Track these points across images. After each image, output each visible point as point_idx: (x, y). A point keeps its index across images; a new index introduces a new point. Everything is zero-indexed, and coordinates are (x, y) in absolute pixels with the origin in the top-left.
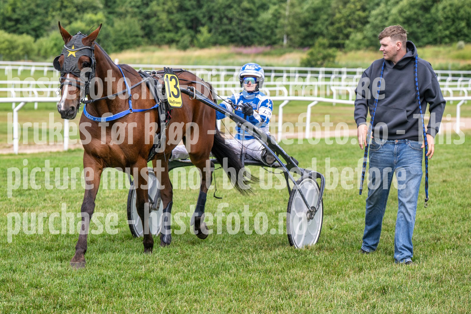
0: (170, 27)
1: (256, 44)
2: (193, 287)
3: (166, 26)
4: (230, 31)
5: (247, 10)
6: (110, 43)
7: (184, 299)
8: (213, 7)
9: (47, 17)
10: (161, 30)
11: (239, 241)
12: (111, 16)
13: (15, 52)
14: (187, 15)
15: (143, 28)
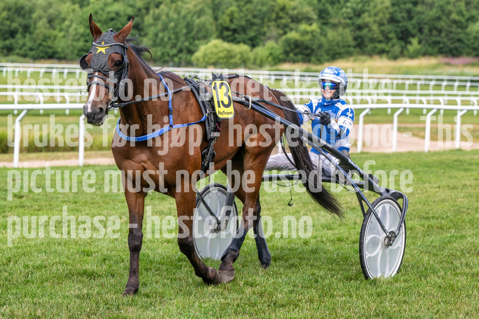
0: (381, 38)
1: (464, 55)
2: (403, 289)
3: (378, 37)
4: (439, 43)
5: (455, 22)
6: (324, 53)
7: (394, 300)
8: (423, 19)
9: (263, 27)
10: (372, 40)
11: (447, 246)
12: (324, 27)
13: (233, 61)
14: (398, 27)
15: (355, 39)
